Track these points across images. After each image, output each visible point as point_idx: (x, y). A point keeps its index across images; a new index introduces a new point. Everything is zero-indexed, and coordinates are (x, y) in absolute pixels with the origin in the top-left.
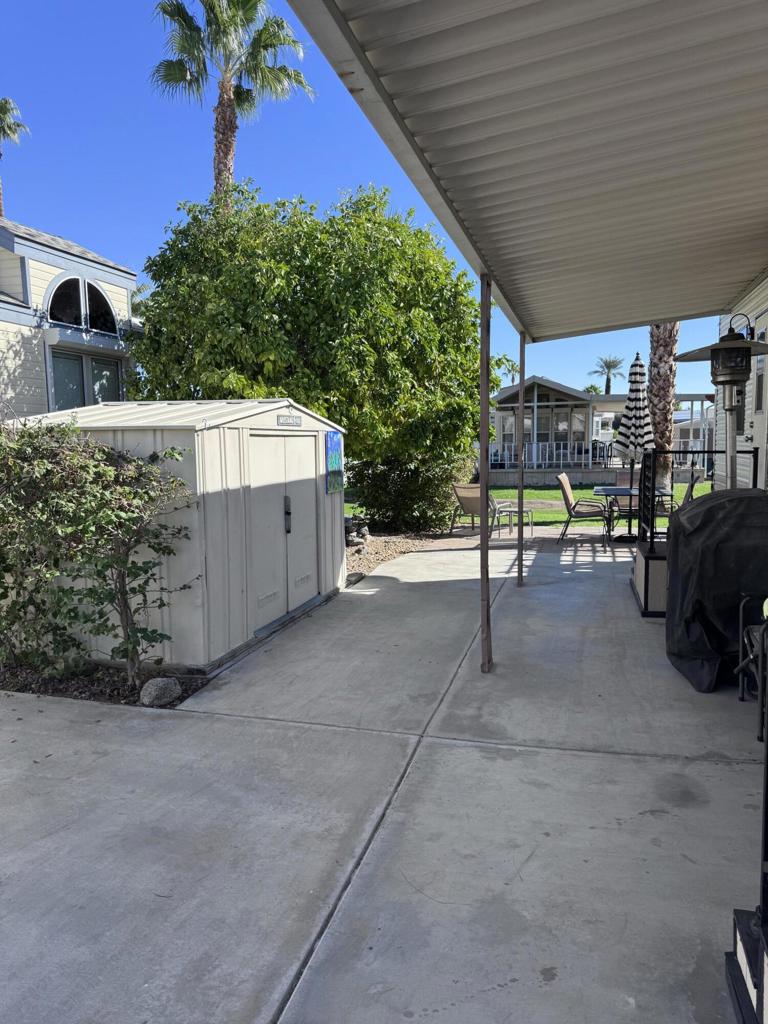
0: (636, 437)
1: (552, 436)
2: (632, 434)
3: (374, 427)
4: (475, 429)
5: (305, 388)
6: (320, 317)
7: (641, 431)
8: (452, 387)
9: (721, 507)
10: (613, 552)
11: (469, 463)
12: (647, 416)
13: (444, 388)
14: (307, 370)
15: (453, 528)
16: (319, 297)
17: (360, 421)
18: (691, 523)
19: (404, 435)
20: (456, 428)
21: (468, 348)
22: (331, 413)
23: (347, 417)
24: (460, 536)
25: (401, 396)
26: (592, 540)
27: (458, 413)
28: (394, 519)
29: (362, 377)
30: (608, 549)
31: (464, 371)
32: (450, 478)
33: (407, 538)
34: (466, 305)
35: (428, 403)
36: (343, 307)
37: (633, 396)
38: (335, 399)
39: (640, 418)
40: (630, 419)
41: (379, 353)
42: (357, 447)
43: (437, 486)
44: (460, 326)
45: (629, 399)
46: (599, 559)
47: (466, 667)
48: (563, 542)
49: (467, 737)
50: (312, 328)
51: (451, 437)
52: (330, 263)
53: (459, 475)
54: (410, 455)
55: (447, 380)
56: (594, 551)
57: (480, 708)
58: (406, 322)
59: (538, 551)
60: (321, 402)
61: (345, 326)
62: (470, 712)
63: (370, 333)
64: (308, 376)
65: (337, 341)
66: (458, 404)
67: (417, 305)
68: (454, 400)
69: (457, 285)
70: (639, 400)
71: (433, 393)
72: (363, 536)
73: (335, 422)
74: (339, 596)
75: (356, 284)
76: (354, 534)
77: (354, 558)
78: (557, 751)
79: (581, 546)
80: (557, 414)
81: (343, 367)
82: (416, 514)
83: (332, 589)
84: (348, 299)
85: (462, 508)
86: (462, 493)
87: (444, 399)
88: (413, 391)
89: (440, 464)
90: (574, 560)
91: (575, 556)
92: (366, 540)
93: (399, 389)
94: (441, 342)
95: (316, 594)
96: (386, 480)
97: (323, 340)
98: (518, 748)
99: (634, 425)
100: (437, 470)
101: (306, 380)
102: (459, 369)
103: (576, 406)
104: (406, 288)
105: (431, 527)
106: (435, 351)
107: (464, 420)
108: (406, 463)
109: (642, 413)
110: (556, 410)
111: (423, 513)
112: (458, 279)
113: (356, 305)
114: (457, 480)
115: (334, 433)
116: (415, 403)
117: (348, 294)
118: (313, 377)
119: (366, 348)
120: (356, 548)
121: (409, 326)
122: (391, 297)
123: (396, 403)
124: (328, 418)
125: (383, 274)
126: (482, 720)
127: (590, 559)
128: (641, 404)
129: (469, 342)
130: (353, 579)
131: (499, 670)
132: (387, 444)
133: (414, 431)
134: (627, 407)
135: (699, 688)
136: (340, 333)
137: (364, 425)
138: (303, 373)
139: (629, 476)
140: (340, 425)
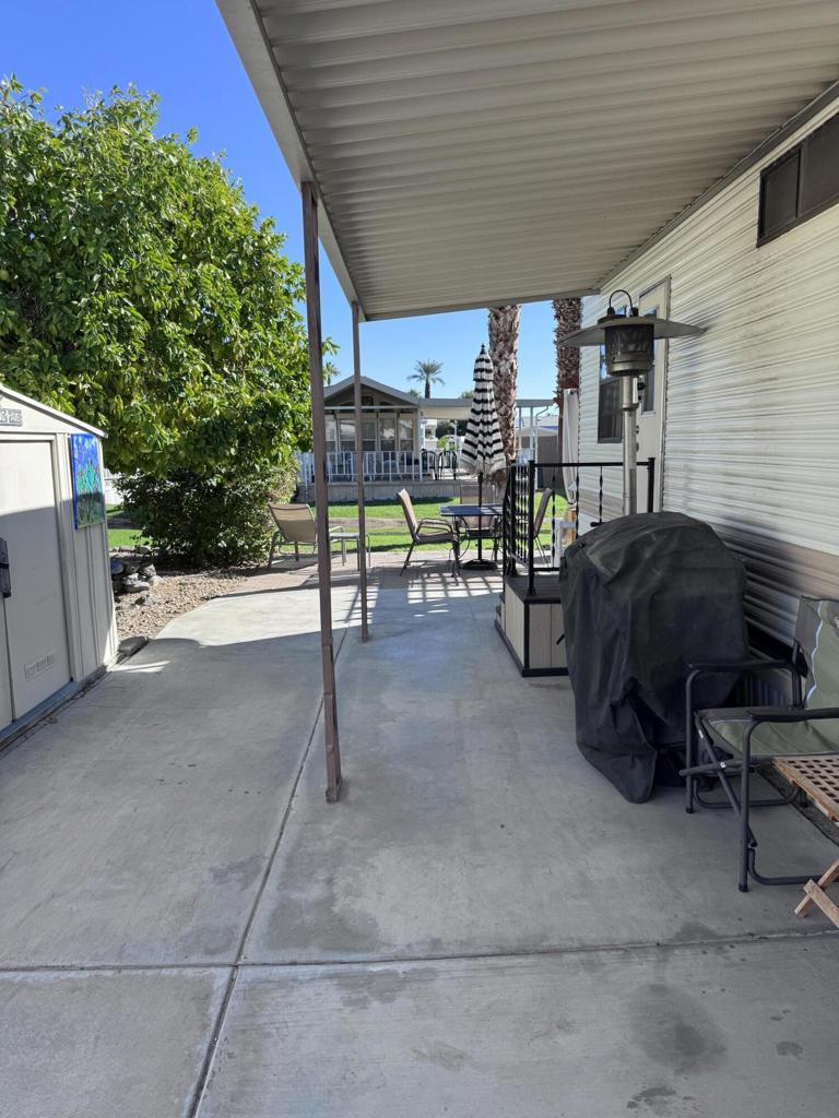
0: (484, 446)
1: (378, 445)
2: (480, 442)
3: (149, 428)
4: (296, 434)
5: (34, 369)
6: (56, 264)
7: (489, 439)
8: (262, 376)
9: (647, 541)
10: (466, 584)
11: (289, 478)
12: (495, 421)
13: (250, 376)
14: (36, 342)
15: (272, 559)
16: (52, 234)
17: (126, 420)
18: (607, 565)
19: (197, 441)
20: (271, 433)
21: (280, 325)
22: (81, 407)
23: (107, 414)
24: (282, 570)
25: (189, 385)
26: (439, 568)
27: (273, 411)
28: (191, 553)
29: (126, 355)
30: (459, 579)
31: (278, 356)
32: (266, 496)
33: (212, 576)
34: (275, 265)
35: (229, 396)
36: (91, 250)
37: (479, 396)
38: (87, 386)
39: (488, 423)
40: (477, 424)
41: (152, 323)
42: (127, 458)
43: (250, 507)
44: (269, 296)
45: (475, 400)
46: (453, 594)
47: (301, 794)
48: (407, 573)
49: (315, 953)
50: (44, 279)
51: (265, 443)
52: (69, 185)
53: (277, 494)
54: (209, 468)
55: (255, 366)
56: (445, 583)
57: (330, 882)
58: (191, 280)
59: (381, 587)
60: (61, 390)
61: (96, 277)
62: (316, 892)
63: (137, 289)
64: (40, 351)
65: (83, 300)
66: (272, 400)
67: (207, 259)
68: (266, 394)
69: (261, 237)
70: (486, 401)
71: (235, 383)
72: (148, 578)
73: (88, 422)
74: (107, 679)
75: (110, 218)
76: (135, 576)
77: (134, 612)
78: (464, 963)
79: (429, 577)
80: (382, 420)
81: (95, 339)
82: (223, 544)
83: (94, 668)
84: (99, 238)
85: (283, 535)
86: (281, 516)
87: (251, 393)
88: (206, 378)
89: (251, 479)
90: (424, 598)
91: (424, 591)
92: (152, 583)
93: (186, 374)
94: (244, 313)
95: (67, 680)
96: (178, 501)
97: (63, 298)
98: (401, 968)
99: (481, 432)
100: (248, 487)
101: (35, 356)
102: (271, 353)
103: (403, 411)
104: (187, 234)
105: (242, 559)
106: (235, 325)
107: (281, 421)
108: (204, 479)
109: (489, 418)
110: (381, 415)
111: (232, 543)
112: (263, 229)
113: (111, 248)
114: (273, 499)
115: (85, 436)
116: (211, 395)
117: (98, 231)
118: (47, 352)
119: (130, 311)
120: (138, 596)
121: (195, 285)
122: (166, 246)
123: (182, 395)
124: (77, 415)
125: (152, 207)
126: (336, 909)
127: (441, 595)
128: (488, 407)
129: (282, 317)
130: (129, 648)
131: (353, 794)
132: (172, 453)
133: (212, 435)
134: (473, 411)
135: (632, 797)
136: (88, 288)
137: (132, 427)
138: (32, 346)
139: (477, 492)
140: (98, 427)
